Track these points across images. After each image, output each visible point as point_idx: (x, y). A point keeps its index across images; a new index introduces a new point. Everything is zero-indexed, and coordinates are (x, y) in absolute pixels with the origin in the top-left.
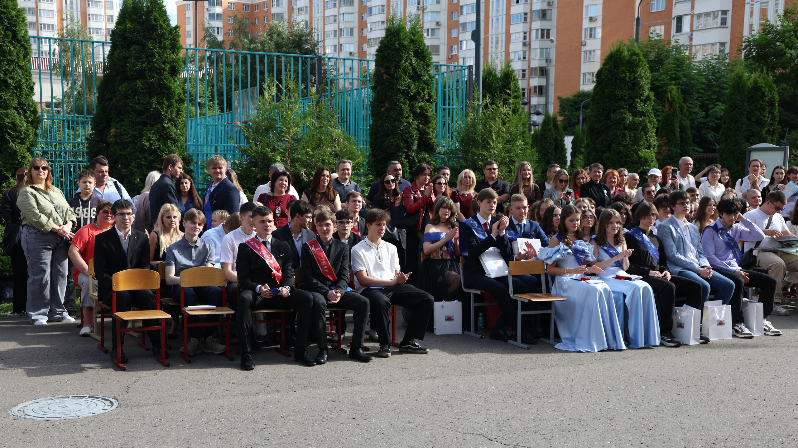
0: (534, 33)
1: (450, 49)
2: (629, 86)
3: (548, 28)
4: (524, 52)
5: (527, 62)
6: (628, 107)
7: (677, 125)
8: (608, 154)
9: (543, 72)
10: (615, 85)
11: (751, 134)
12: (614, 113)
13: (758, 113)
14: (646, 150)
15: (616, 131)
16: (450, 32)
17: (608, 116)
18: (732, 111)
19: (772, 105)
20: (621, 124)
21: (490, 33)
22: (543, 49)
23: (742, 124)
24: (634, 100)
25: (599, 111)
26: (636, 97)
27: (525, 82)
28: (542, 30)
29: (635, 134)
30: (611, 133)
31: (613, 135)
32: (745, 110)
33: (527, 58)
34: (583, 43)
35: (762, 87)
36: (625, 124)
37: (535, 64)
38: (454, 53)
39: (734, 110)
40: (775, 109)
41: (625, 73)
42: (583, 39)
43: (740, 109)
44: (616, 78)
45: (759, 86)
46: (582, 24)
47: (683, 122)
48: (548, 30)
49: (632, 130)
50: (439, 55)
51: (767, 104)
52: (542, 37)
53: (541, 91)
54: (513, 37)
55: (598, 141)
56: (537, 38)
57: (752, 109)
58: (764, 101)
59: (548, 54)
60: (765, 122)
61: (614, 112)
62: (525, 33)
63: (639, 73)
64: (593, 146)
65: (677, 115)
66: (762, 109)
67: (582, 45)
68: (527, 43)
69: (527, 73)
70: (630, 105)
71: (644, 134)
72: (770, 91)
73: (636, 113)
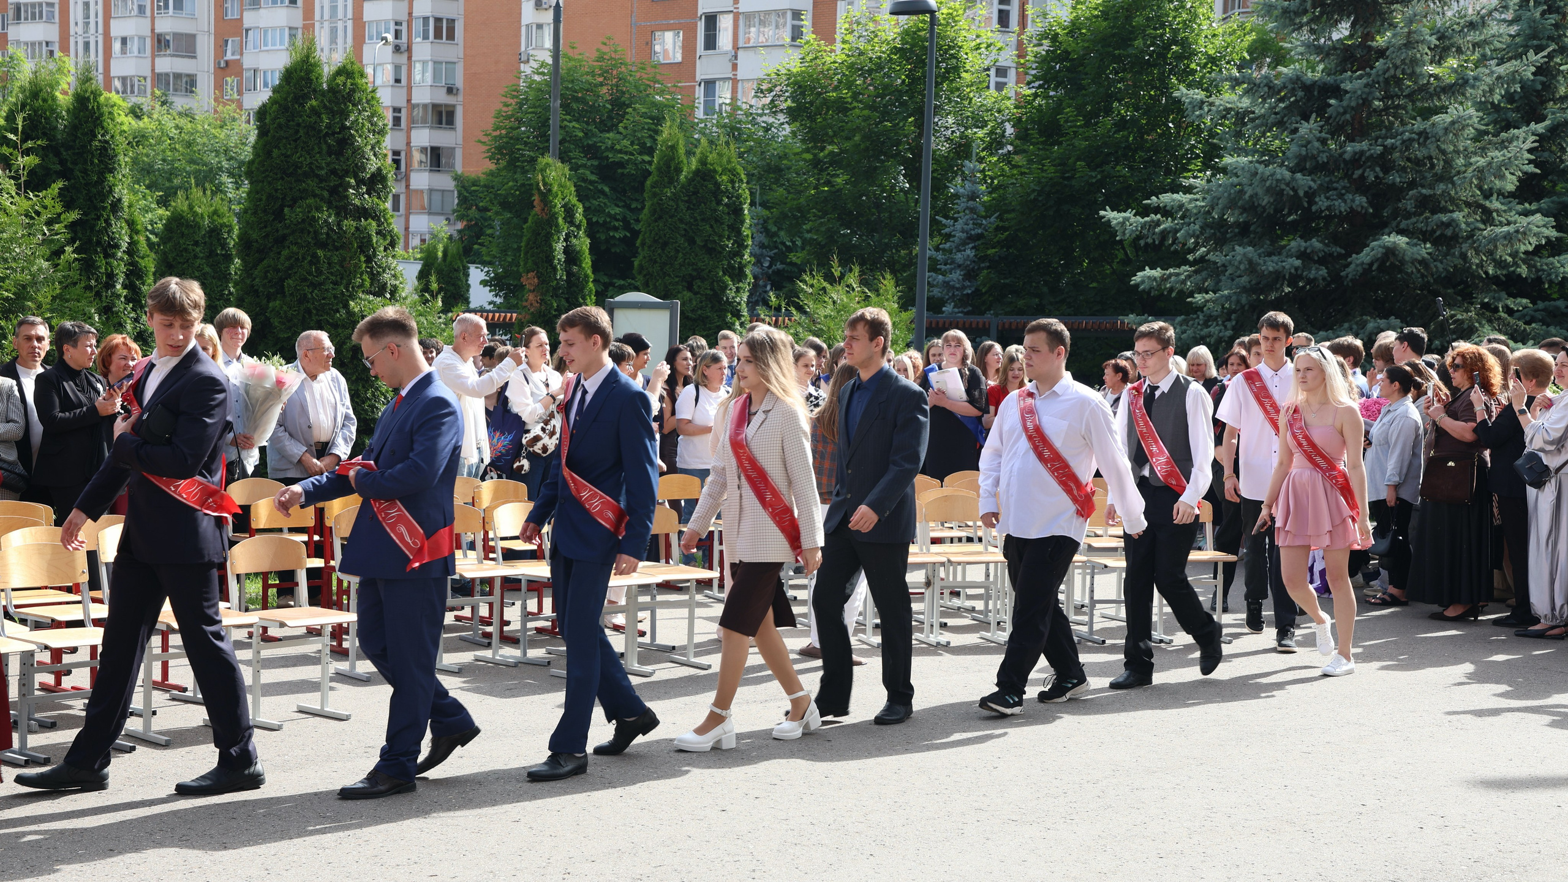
0: (417, 26)
1: (221, 46)
2: (329, 146)
3: (451, 16)
4: (397, 68)
5: (405, 90)
6: (326, 194)
7: (559, 247)
8: (278, 302)
9: (443, 116)
10: (295, 141)
11: (695, 274)
12: (291, 206)
13: (708, 227)
14: (371, 297)
15: (295, 248)
16: (222, 6)
17: (279, 215)
18: (656, 221)
19: (737, 211)
20: (309, 232)
21: (317, 16)
22: (441, 63)
23: (677, 251)
24: (342, 178)
25: (261, 200)
26: (347, 173)
27: (401, 136)
28: (438, 20)
29: (344, 259)
30: (285, 252)
31: (288, 258)
32: (681, 220)
33: (404, 82)
34: (524, 58)
35: (715, 171)
36: (316, 232)
37: (423, 96)
38: (229, 56)
39: (660, 218)
40: (743, 222)
41: (318, 115)
42: (523, 49)
43: (671, 217)
44: (299, 125)
45: (710, 170)
46: (520, 14)
47: (574, 241)
48: (451, 22)
49: (337, 249)
50: (195, 57)
51: (726, 210)
52: (438, 35)
53: (436, 157)
54: (370, 30)
55: (256, 272)
56: (426, 37)
57: (696, 220)
58: (719, 202)
59: (451, 73)
60: (723, 247)
61: (295, 201)
62: (396, 24)
63: (352, 118)
64: (248, 281)
65: (557, 225)
66: (716, 221)
67: (520, 61)
68: (404, 47)
69: (403, 115)
70: (334, 191)
71: (363, 259)
72: (732, 182)
73: (343, 209)
